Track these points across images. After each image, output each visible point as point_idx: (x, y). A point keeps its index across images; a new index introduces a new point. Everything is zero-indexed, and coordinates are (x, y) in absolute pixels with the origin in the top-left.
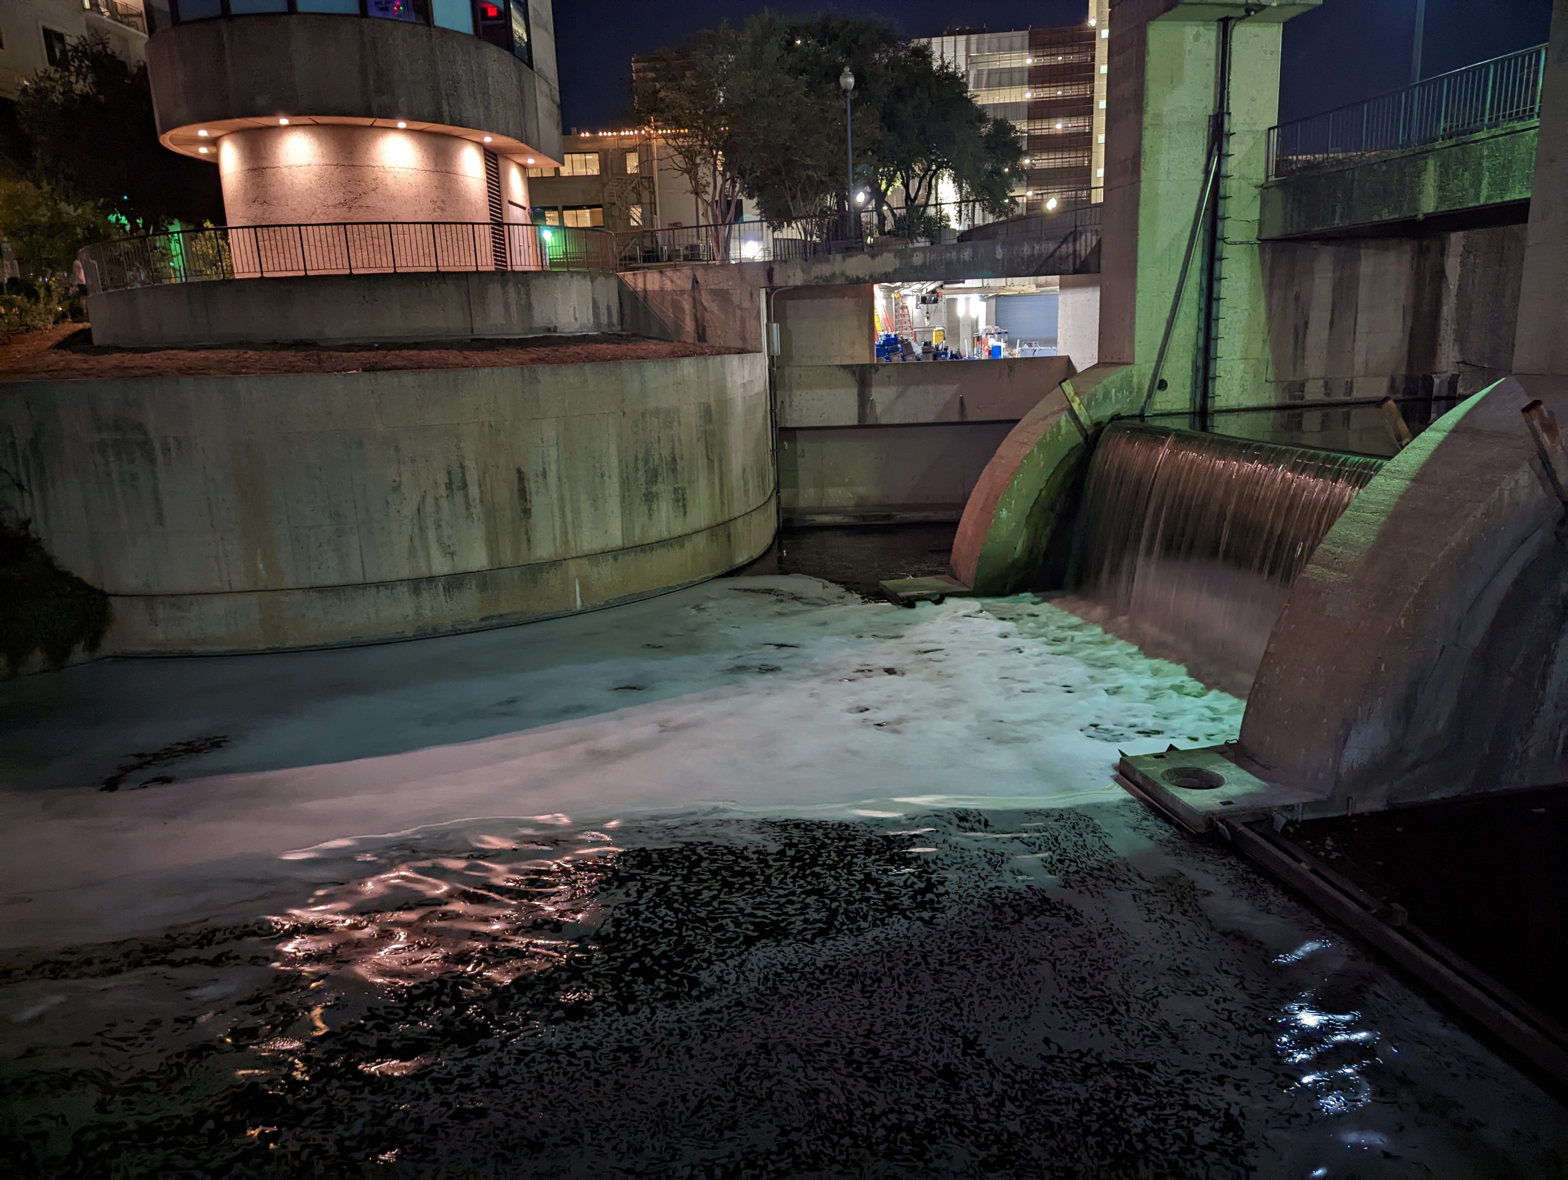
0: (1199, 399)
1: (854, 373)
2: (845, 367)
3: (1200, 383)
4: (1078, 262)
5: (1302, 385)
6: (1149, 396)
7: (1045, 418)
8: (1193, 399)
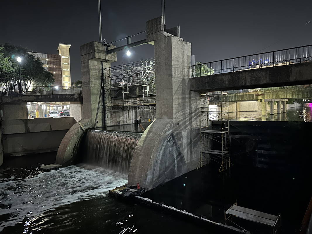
0: (104, 124)
1: (23, 121)
2: (21, 120)
3: (104, 121)
4: (75, 99)
5: (120, 121)
6: (95, 124)
7: (76, 129)
8: (103, 124)
